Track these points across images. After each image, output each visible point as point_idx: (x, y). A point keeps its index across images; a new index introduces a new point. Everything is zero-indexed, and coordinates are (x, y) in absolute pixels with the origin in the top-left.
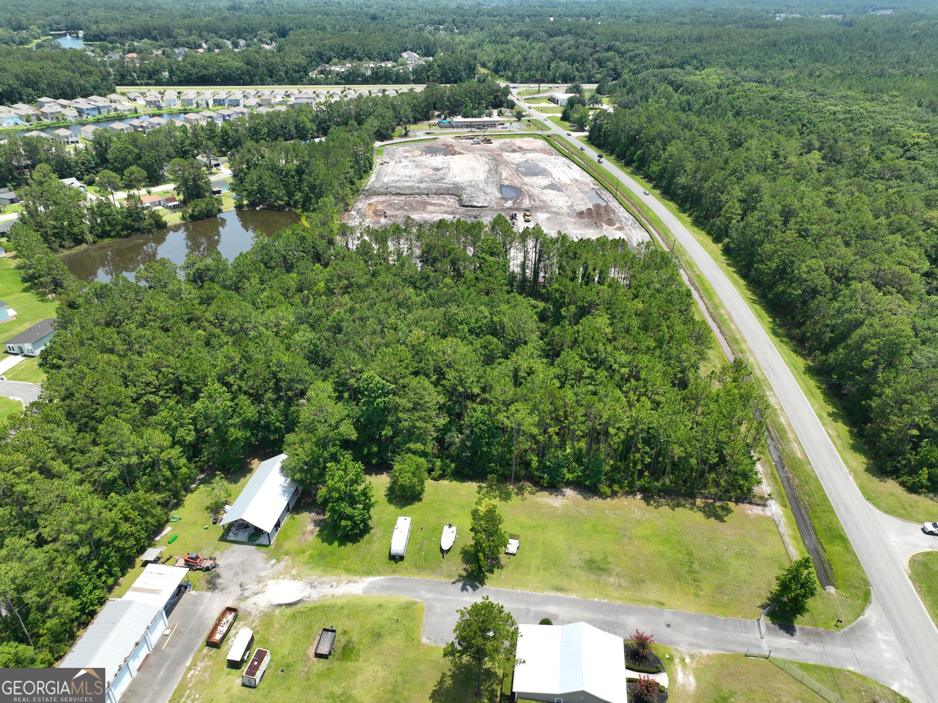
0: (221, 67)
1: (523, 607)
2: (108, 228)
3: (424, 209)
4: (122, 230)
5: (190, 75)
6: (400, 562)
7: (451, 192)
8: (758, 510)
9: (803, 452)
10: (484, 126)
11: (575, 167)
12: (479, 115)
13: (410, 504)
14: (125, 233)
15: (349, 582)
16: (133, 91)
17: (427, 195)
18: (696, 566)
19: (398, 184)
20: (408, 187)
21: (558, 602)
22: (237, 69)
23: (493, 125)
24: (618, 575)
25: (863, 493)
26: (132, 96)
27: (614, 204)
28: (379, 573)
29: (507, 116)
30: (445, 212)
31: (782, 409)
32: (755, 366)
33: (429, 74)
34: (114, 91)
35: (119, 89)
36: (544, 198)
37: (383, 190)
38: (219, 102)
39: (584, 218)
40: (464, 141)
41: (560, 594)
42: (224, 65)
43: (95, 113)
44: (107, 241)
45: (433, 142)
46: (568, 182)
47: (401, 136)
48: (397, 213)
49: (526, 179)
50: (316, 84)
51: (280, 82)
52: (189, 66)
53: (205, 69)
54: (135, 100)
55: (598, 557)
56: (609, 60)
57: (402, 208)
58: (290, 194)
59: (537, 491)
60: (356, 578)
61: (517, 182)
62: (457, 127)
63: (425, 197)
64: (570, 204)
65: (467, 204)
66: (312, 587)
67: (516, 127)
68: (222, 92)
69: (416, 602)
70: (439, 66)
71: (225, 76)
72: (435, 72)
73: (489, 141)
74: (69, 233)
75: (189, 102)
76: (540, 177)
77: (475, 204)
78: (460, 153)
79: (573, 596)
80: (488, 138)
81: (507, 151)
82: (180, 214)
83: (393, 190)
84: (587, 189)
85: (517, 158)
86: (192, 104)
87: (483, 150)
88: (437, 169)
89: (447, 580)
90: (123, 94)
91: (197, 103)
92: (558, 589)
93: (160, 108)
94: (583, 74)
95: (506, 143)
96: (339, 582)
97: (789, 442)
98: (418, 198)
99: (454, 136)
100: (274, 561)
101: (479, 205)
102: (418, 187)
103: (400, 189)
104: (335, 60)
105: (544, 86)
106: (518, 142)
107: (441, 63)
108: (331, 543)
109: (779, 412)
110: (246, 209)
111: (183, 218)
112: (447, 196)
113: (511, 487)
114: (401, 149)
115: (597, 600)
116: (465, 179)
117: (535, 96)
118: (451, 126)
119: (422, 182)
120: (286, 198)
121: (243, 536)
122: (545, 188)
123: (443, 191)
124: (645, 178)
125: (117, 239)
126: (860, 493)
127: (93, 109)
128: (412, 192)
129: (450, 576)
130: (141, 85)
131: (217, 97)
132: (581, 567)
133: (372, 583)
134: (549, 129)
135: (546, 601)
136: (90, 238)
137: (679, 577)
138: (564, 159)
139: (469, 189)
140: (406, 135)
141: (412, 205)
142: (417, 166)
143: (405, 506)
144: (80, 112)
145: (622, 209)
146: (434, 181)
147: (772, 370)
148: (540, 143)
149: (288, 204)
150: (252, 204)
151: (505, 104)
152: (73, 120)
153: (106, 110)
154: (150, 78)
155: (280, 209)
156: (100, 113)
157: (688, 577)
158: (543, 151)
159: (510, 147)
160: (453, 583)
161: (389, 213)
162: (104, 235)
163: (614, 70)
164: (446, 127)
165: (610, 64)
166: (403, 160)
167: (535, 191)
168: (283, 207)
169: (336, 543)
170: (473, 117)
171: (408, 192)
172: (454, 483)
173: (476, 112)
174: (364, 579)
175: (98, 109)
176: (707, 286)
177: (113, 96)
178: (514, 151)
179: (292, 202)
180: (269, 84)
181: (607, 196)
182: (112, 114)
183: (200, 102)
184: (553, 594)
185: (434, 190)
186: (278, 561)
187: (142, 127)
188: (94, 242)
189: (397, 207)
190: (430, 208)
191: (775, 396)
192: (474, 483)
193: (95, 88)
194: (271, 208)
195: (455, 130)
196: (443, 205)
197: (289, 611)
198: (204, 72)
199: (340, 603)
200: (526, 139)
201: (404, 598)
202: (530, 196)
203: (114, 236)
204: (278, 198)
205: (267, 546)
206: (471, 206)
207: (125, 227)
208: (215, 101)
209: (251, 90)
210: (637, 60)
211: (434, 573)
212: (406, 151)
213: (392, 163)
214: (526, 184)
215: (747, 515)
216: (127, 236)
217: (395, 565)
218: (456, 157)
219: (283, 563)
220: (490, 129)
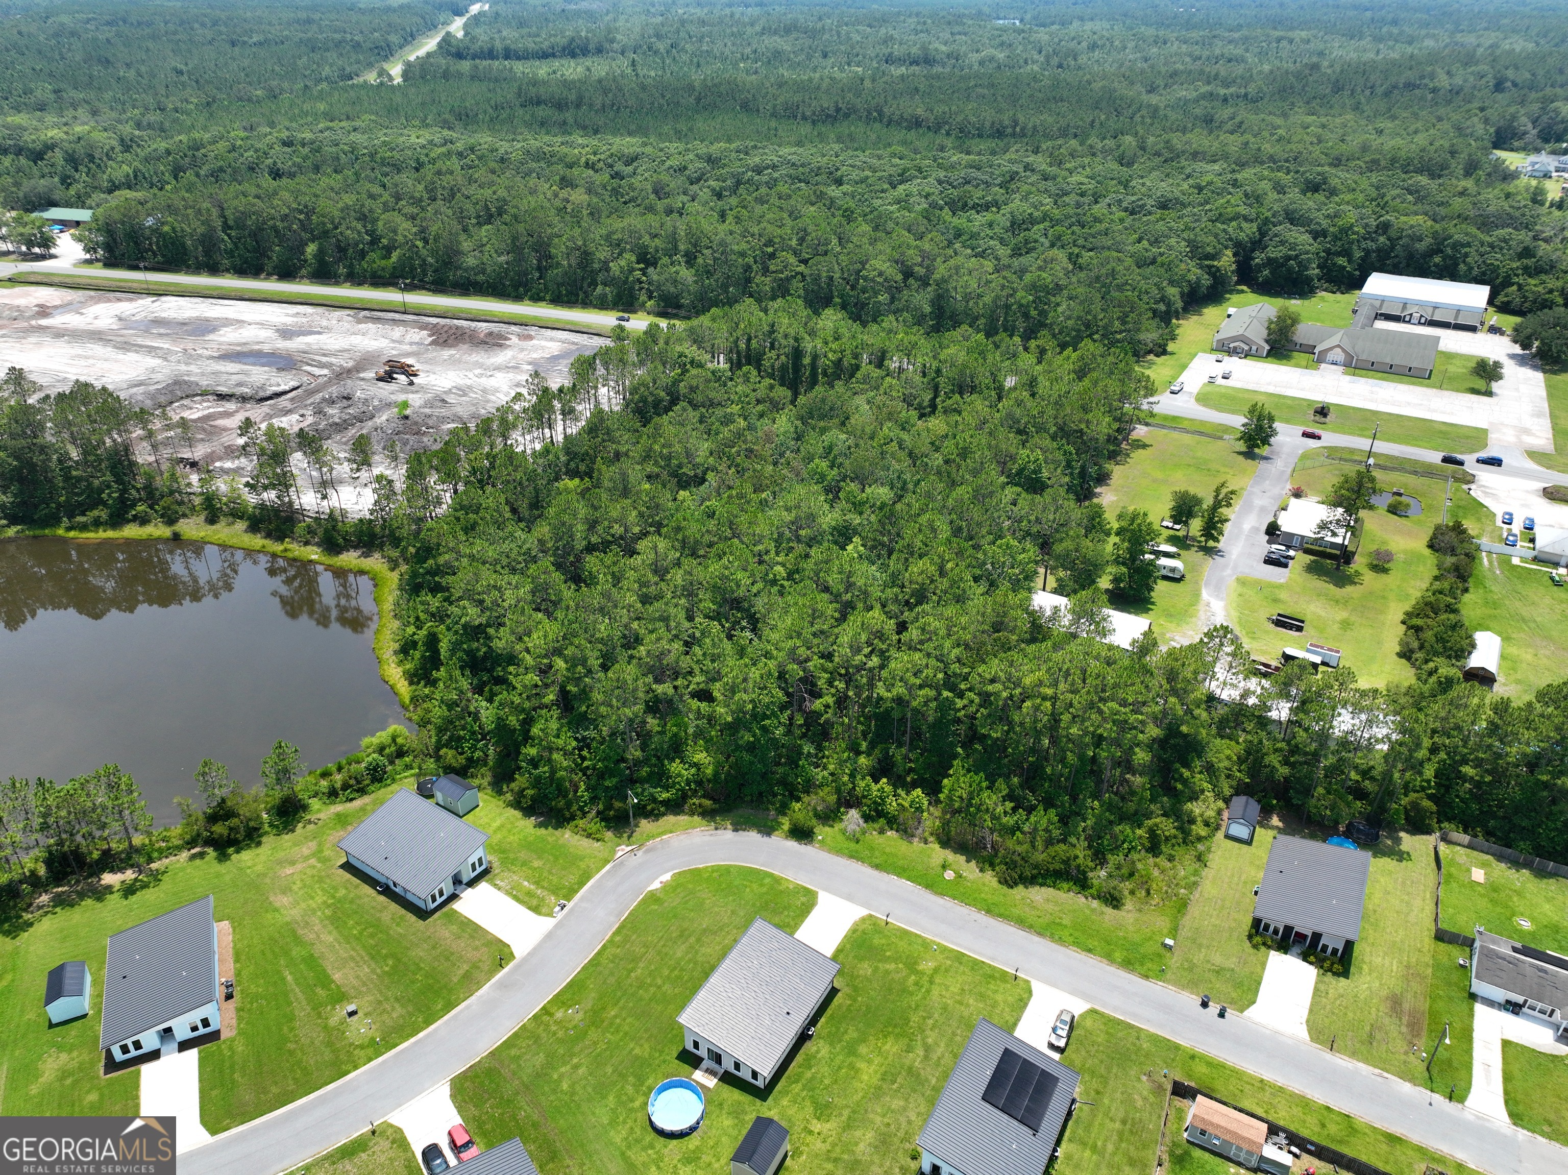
3: (222, 428)
7: (180, 393)
30: (275, 415)
36: (336, 347)
39: (457, 345)
46: (293, 319)
48: (204, 449)
57: (193, 441)
61: (218, 346)
65: (264, 394)
76: (226, 329)
85: (85, 321)
96: (1210, 610)
101: (287, 388)
112: (184, 402)
122: (287, 337)
123: (166, 398)
158: (98, 300)
159: (22, 311)
161: (189, 456)
167: (293, 345)
178: (44, 315)
181: (397, 316)
185: (150, 402)
189: (182, 443)
190: (225, 423)
196: (228, 412)
201: (1231, 582)
202: (305, 353)
206: (280, 394)
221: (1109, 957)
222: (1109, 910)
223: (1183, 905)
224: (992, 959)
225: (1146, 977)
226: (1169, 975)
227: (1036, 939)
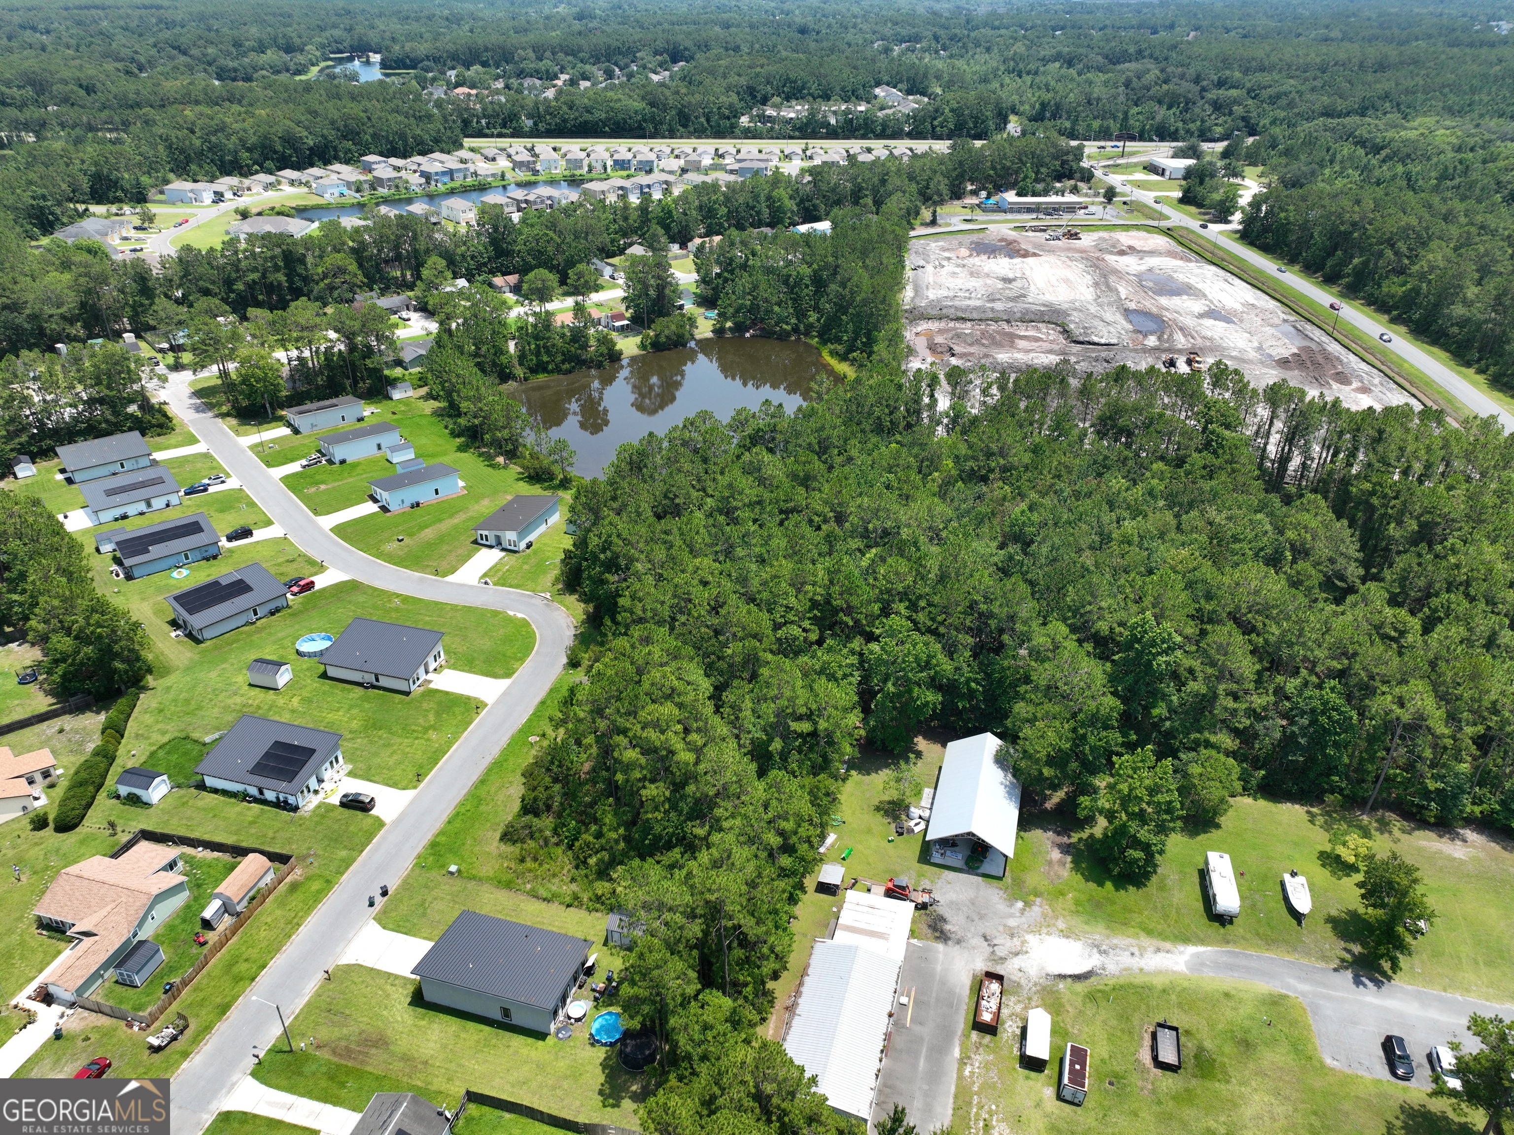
2: (545, 358)
3: (1012, 345)
4: (563, 362)
5: (565, 121)
6: (1228, 927)
7: (1046, 318)
10: (1054, 209)
11: (1237, 281)
12: (1046, 193)
13: (1206, 832)
14: (566, 366)
15: (1158, 950)
16: (488, 145)
17: (1008, 321)
19: (957, 303)
20: (976, 308)
22: (636, 112)
23: (1071, 208)
26: (490, 153)
27: (1334, 348)
29: (1086, 195)
30: (1051, 352)
33: (936, 123)
34: (461, 146)
35: (468, 142)
36: (1209, 334)
37: (935, 312)
38: (621, 165)
39: (1291, 369)
40: (1030, 234)
42: (618, 105)
43: (446, 179)
44: (542, 377)
45: (981, 235)
46: (1239, 308)
47: (925, 224)
48: (972, 350)
49: (1164, 301)
50: (754, 138)
51: (700, 133)
52: (565, 108)
53: (588, 112)
54: (494, 159)
56: (1236, 102)
57: (977, 342)
58: (801, 314)
59: (1414, 829)
60: (1168, 945)
61: (1148, 304)
62: (1011, 211)
63: (1006, 325)
64: (1256, 344)
65: (1081, 339)
66: (1100, 952)
67: (1110, 214)
68: (623, 147)
69: (1287, 996)
70: (952, 110)
71: (617, 124)
72: (945, 120)
73: (1074, 236)
74: (494, 364)
75: (578, 164)
76: (1185, 297)
77: (1096, 339)
78: (1035, 255)
80: (1071, 230)
81: (1111, 253)
82: (638, 339)
83: (951, 312)
84: (1276, 321)
85: (1130, 264)
86: (581, 167)
87: (1069, 249)
88: (1007, 280)
89: (1323, 965)
90: (472, 150)
91: (590, 166)
93: (536, 172)
94: (1192, 126)
95: (1104, 240)
96: (1142, 951)
98: (993, 327)
99: (1012, 225)
100: (1020, 904)
101: (1103, 341)
102: (992, 309)
103: (961, 310)
104: (777, 100)
105: (1131, 146)
106: (1125, 239)
107: (956, 105)
108: (1101, 884)
110: (729, 335)
111: (643, 346)
112: (1040, 325)
113: (1365, 817)
114: (933, 245)
116: (1061, 298)
117: (1120, 161)
118: (999, 209)
119: (993, 300)
120: (794, 321)
121: (956, 858)
122: (1201, 316)
123: (1033, 317)
124: (1369, 305)
125: (555, 376)
127: (444, 173)
128: (983, 316)
129: (1324, 958)
130: (492, 136)
131: (616, 157)
133: (1197, 955)
134: (1168, 218)
136: (519, 371)
138: (1213, 268)
139: (1075, 313)
140: (933, 222)
141: (993, 338)
142: (972, 274)
143: (1198, 834)
144: (427, 176)
145: (1352, 357)
146: (1010, 299)
148: (1161, 242)
149: (796, 330)
150: (740, 328)
151: (1078, 175)
152: (418, 190)
153: (461, 175)
154: (504, 126)
155: (783, 337)
156: (452, 179)
158: (1171, 254)
159: (1114, 247)
160: (1335, 970)
161: (957, 349)
162: (540, 368)
163: (1243, 119)
164: (994, 211)
165: (1238, 110)
166: (945, 263)
167: (1189, 322)
168: (788, 334)
169: (1109, 884)
170: (1034, 194)
171: (975, 315)
172: (1262, 803)
173: (1040, 187)
174: (1181, 948)
175: (451, 173)
177: (463, 154)
178: (1122, 253)
179: (802, 327)
180: (681, 137)
181: (1317, 334)
182: (470, 180)
183: (594, 164)
185: (1019, 315)
186: (1028, 904)
187: (526, 201)
188: (526, 379)
189: (969, 340)
190: (1022, 344)
192: (1297, 807)
193: (437, 141)
194: (767, 334)
195: (1009, 216)
196: (1040, 339)
197: (1079, 987)
198: (587, 117)
199: (1159, 982)
200: (1134, 233)
201: (1264, 986)
202: (1181, 329)
203: (552, 371)
204: (781, 320)
205: (1000, 878)
206: (1089, 343)
207: (568, 357)
208: (616, 162)
209: (662, 145)
210: (1284, 102)
211: (1295, 950)
212: (944, 249)
213: (929, 268)
214: (1167, 309)
216: (569, 372)
217: (1222, 930)
218: (1030, 260)
219: (1036, 909)
220: (1067, 216)
221: (442, 833)
222: (498, 835)
223: (509, 885)
224: (441, 769)
225: (419, 857)
226: (418, 871)
227: (464, 792)
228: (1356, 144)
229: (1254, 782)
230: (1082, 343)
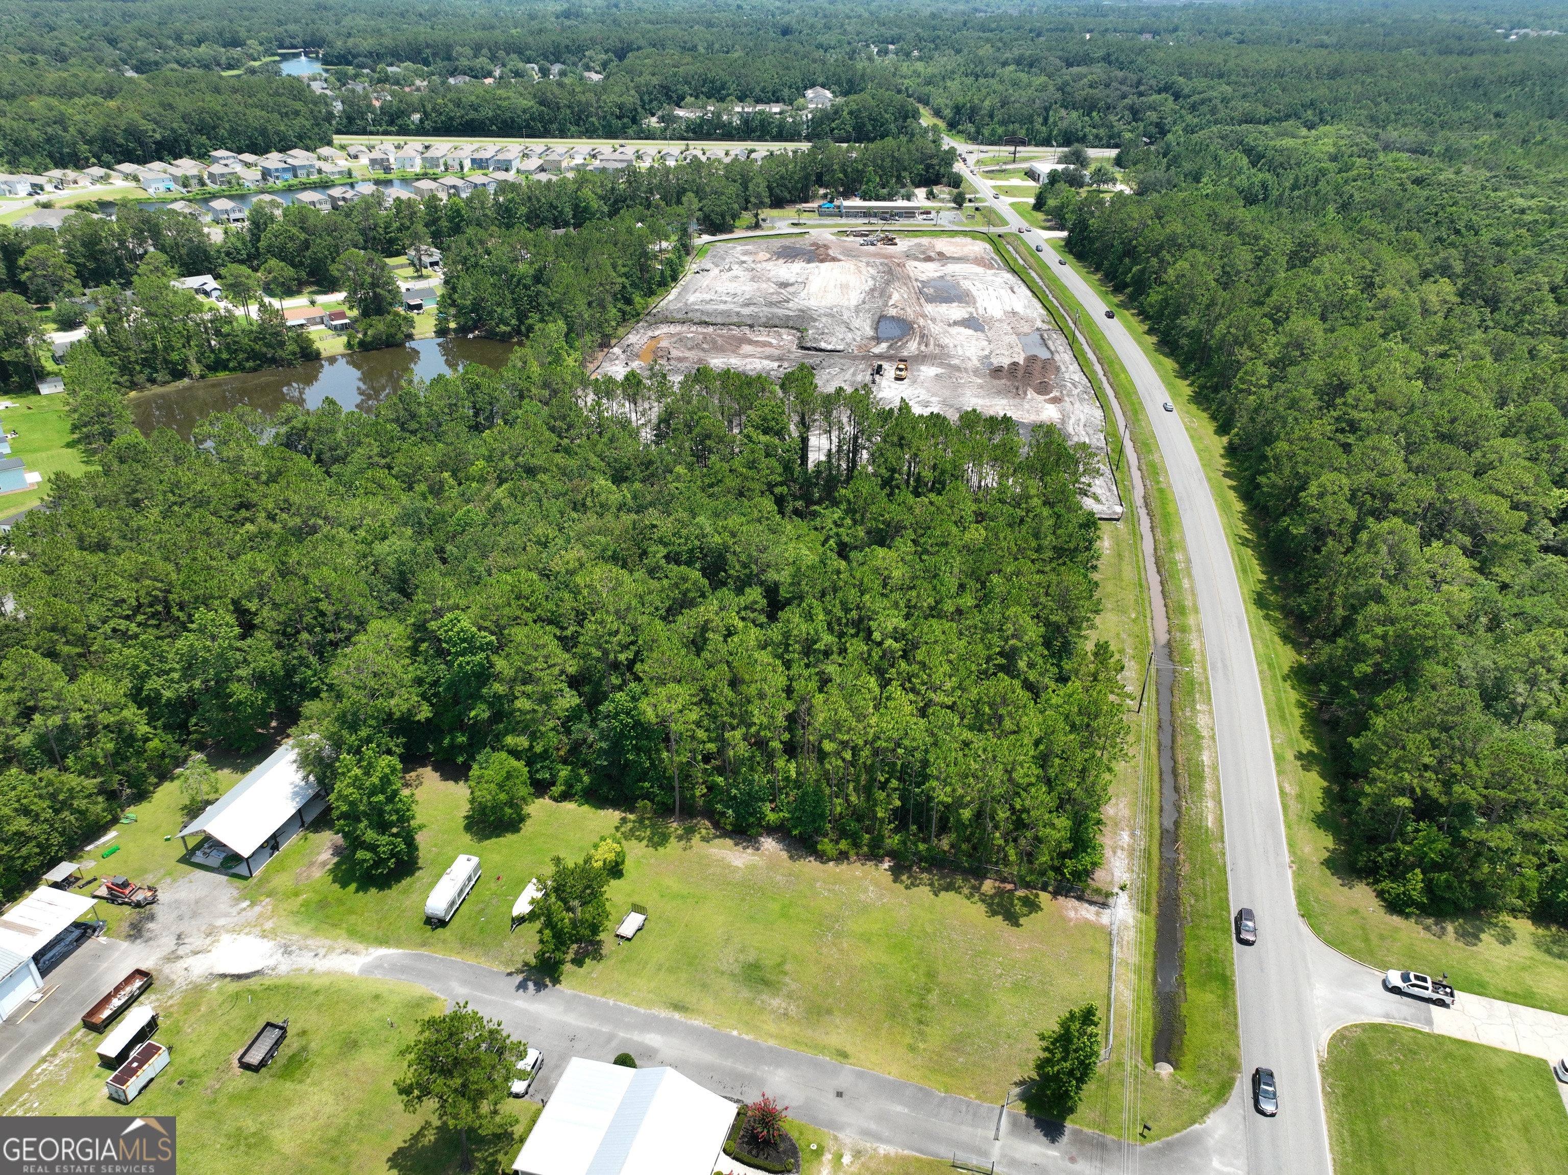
0: (499, 107)
1: (605, 1029)
2: (225, 356)
3: (735, 351)
4: (247, 360)
5: (451, 119)
6: (440, 930)
7: (791, 323)
8: (1087, 912)
9: (1219, 820)
10: (892, 215)
11: (1024, 291)
12: (890, 197)
13: (498, 836)
14: (250, 364)
15: (347, 951)
16: (356, 142)
17: (751, 326)
18: (933, 998)
19: (709, 307)
20: (722, 313)
21: (667, 1027)
22: (524, 111)
23: (909, 213)
24: (790, 996)
25: (1300, 904)
26: (352, 150)
27: (1064, 357)
28: (398, 943)
29: (942, 200)
30: (767, 357)
31: (1213, 738)
32: (1197, 658)
33: (833, 125)
34: (330, 143)
35: (338, 139)
36: (945, 340)
37: (680, 316)
38: (479, 164)
39: (999, 378)
40: (851, 238)
41: (677, 1016)
42: (505, 103)
43: (289, 176)
44: (222, 375)
45: (799, 239)
46: (998, 314)
47: (749, 228)
48: (688, 354)
49: (929, 308)
50: (647, 138)
51: (590, 133)
52: (451, 105)
53: (476, 110)
54: (356, 157)
55: (769, 962)
56: (1153, 108)
57: (698, 346)
58: (522, 316)
59: (716, 837)
60: (360, 947)
61: (910, 314)
62: (848, 215)
63: (747, 330)
64: (986, 353)
65: (809, 345)
66: (284, 952)
67: (947, 217)
68: (489, 147)
69: (436, 999)
71: (504, 122)
72: (842, 123)
73: (891, 241)
74: (166, 361)
75: (434, 162)
76: (955, 304)
77: (823, 345)
78: (834, 259)
79: (697, 1022)
80: (891, 235)
81: (917, 259)
82: (344, 339)
83: (697, 316)
84: (1026, 329)
85: (929, 271)
86: (438, 166)
87: (875, 255)
88: (784, 285)
89: (502, 968)
90: (343, 147)
91: (446, 164)
92: (678, 1007)
93: (387, 170)
94: (1102, 132)
95: (920, 245)
96: (331, 949)
97: (1201, 797)
98: (736, 331)
99: (836, 230)
100: (247, 903)
101: (829, 347)
102: (738, 314)
103: (709, 314)
104: (689, 99)
106: (943, 245)
108: (344, 885)
109: (1205, 742)
110: (452, 336)
111: (349, 345)
112: (783, 331)
113: (675, 825)
114: (739, 248)
115: (735, 1033)
116: (824, 304)
117: (1008, 167)
118: (840, 213)
119: (747, 305)
120: (514, 322)
121: (215, 859)
122: (956, 323)
123: (777, 322)
124: (1139, 315)
125: (239, 374)
126: (1294, 902)
127: (285, 170)
128: (727, 321)
129: (508, 962)
130: (377, 133)
131: (477, 156)
132: (732, 975)
133: (381, 958)
134: (1004, 223)
135: (650, 1024)
136: (196, 369)
137: (894, 1012)
138: (1009, 276)
139: (824, 320)
140: (757, 226)
141: (714, 342)
142: (753, 279)
143: (488, 837)
144: (266, 174)
145: (1075, 367)
146: (771, 304)
147: (1225, 667)
148: (980, 248)
149: (518, 332)
150: (463, 330)
151: (945, 180)
152: (252, 187)
153: (304, 172)
154: (391, 123)
155: (504, 338)
156: (296, 176)
157: (911, 1016)
158: (979, 261)
159: (923, 253)
160: (510, 974)
161: (675, 353)
162: (218, 365)
163: (1157, 125)
164: (830, 215)
165: (1153, 116)
166: (735, 267)
167: (935, 329)
168: (509, 335)
169: (353, 886)
170: (878, 198)
171: (719, 320)
172: (586, 808)
173: (885, 191)
174: (371, 950)
175: (294, 170)
176: (1171, 509)
177: (325, 151)
178: (929, 259)
179: (523, 328)
180: (572, 137)
181: (1058, 343)
182: (315, 177)
183: (450, 162)
184: (664, 1013)
185: (764, 320)
186: (253, 904)
187: (344, 199)
188: (202, 377)
189: (690, 344)
190: (747, 349)
191: (1210, 713)
192: (617, 813)
193: (300, 137)
194: (491, 336)
195: (844, 221)
196: (770, 345)
197: (233, 987)
198: (473, 115)
199: (317, 983)
200: (958, 240)
201: (420, 989)
202: (922, 336)
203: (234, 369)
204: (502, 321)
205: (245, 878)
206: (816, 349)
207: (253, 355)
208: (473, 161)
209: (537, 145)
210: (1204, 108)
211: (486, 954)
212: (745, 253)
213: (715, 271)
214: (924, 316)
215: (1065, 919)
216: (255, 370)
217: (429, 933)
218: (825, 265)
219: (258, 909)
220: (903, 221)
228: (1244, 151)
229: (579, 787)
230: (808, 349)
